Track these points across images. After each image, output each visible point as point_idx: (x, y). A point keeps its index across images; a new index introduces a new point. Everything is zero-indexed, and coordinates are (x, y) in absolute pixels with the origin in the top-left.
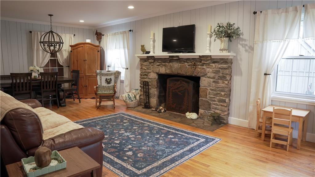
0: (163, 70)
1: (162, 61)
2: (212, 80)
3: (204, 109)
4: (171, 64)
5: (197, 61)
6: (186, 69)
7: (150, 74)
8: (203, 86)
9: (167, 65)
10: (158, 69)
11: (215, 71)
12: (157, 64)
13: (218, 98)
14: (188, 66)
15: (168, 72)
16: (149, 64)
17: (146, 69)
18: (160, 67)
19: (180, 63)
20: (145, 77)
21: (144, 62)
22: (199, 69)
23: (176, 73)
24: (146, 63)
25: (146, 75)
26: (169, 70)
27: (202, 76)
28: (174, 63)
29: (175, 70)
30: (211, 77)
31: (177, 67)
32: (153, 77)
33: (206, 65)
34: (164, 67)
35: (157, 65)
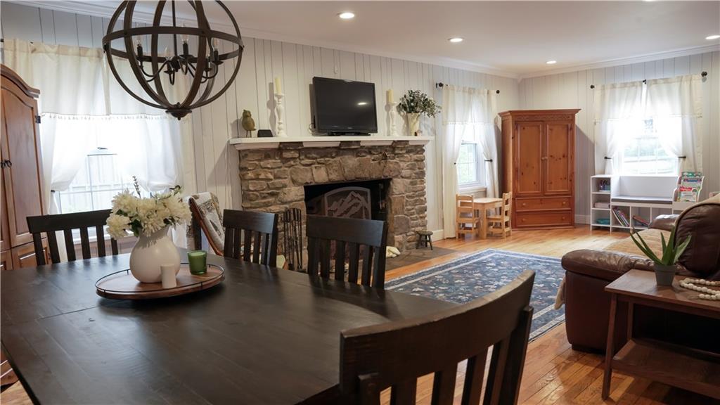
0: (320, 176)
1: (317, 154)
2: (409, 181)
3: (401, 234)
4: (338, 159)
5: (386, 151)
6: (370, 168)
7: (286, 190)
8: (397, 193)
9: (330, 162)
10: (309, 175)
11: (410, 166)
12: (303, 162)
13: (417, 207)
14: (373, 160)
15: (335, 177)
16: (281, 165)
17: (271, 176)
18: (314, 170)
19: (358, 156)
20: (271, 199)
21: (260, 160)
22: (391, 165)
23: (353, 178)
24: (270, 161)
25: (272, 195)
26: (337, 174)
27: (396, 176)
28: (346, 157)
29: (349, 171)
30: (407, 176)
31: (353, 165)
32: (296, 195)
33: (398, 157)
34: (322, 168)
35: (304, 165)
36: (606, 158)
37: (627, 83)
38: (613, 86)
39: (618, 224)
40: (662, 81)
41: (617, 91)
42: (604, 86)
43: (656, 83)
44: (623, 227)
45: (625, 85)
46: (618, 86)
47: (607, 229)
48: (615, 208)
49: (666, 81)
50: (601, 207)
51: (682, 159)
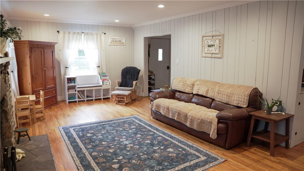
36: (66, 68)
37: (75, 32)
38: (69, 33)
39: (81, 98)
40: (90, 34)
41: (71, 35)
42: (64, 32)
43: (88, 34)
44: (83, 99)
45: (74, 33)
46: (71, 33)
47: (76, 102)
48: (78, 91)
49: (92, 34)
50: (72, 92)
51: (98, 67)
